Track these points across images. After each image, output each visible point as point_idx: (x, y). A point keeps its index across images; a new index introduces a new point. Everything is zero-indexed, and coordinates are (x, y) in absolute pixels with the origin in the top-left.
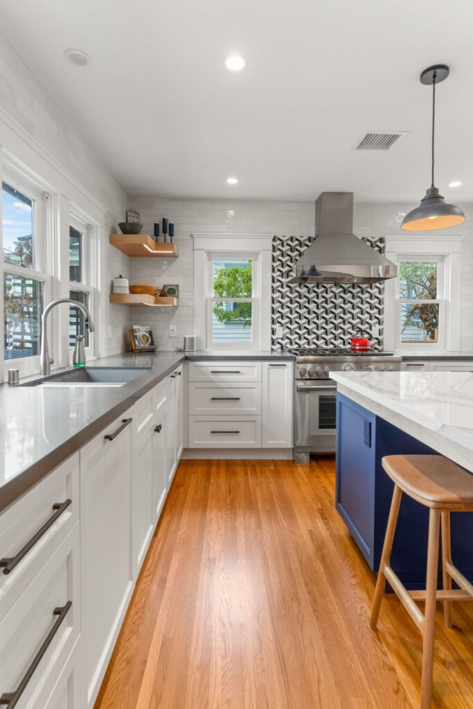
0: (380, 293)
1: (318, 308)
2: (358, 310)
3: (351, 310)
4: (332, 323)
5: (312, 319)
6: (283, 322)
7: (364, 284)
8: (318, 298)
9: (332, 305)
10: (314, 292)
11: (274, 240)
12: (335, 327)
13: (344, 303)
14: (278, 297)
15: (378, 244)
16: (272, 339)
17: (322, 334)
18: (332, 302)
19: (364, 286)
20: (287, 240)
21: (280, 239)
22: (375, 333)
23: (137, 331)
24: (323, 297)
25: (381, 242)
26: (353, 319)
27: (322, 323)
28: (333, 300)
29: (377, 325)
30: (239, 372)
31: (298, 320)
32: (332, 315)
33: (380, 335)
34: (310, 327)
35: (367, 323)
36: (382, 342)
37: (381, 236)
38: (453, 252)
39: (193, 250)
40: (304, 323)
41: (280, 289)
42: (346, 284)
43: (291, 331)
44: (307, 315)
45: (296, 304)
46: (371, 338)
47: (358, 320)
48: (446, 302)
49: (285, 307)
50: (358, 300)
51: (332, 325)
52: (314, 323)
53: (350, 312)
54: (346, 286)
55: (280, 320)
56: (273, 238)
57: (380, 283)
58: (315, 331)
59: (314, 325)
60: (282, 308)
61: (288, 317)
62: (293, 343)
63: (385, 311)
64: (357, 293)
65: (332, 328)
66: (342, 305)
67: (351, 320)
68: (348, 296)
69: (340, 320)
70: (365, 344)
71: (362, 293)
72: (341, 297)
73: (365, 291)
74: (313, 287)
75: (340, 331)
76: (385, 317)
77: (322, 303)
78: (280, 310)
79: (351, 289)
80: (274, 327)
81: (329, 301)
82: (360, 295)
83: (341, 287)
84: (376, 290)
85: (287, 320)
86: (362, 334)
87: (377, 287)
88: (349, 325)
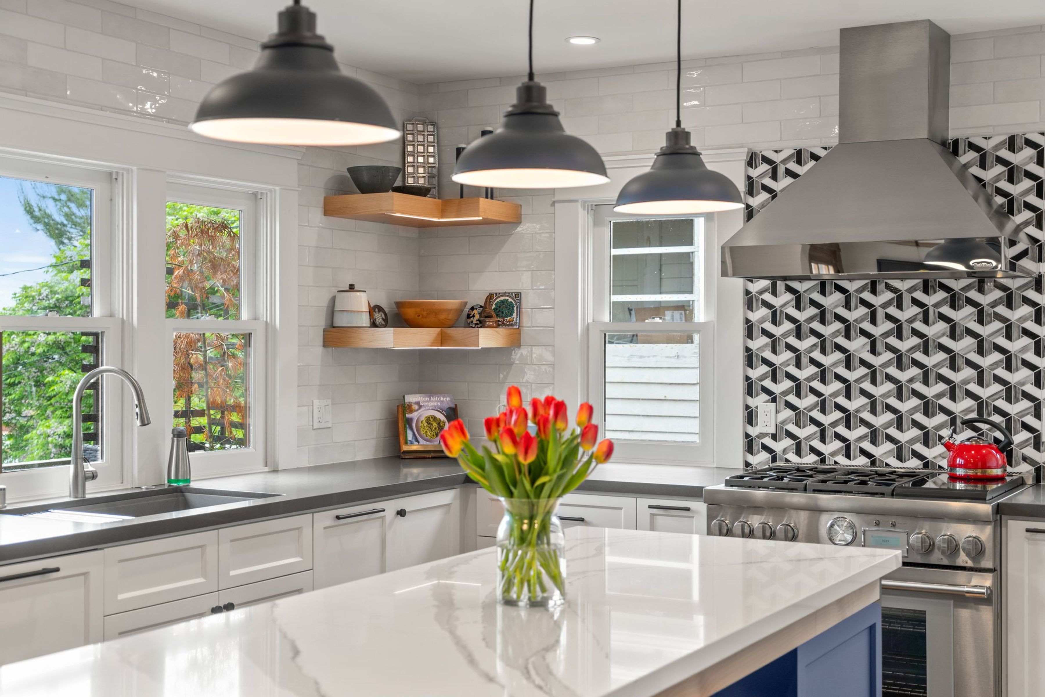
1: (873, 351)
2: (997, 356)
3: (975, 357)
4: (916, 394)
5: (857, 381)
6: (777, 389)
8: (873, 321)
9: (916, 341)
10: (864, 303)
11: (751, 162)
12: (926, 405)
13: (953, 336)
14: (762, 320)
16: (747, 436)
17: (888, 425)
18: (915, 332)
19: (1015, 283)
20: (784, 161)
21: (766, 160)
23: (415, 407)
24: (889, 317)
26: (980, 382)
27: (887, 395)
28: (919, 326)
30: (582, 520)
31: (816, 385)
32: (914, 371)
34: (852, 406)
35: (1027, 396)
39: (553, 204)
40: (836, 394)
41: (768, 297)
43: (798, 415)
44: (841, 371)
45: (813, 340)
47: (997, 388)
49: (781, 347)
50: (997, 325)
51: (915, 402)
52: (863, 392)
53: (970, 363)
54: (957, 285)
55: (768, 383)
56: (744, 157)
58: (867, 416)
59: (863, 400)
60: (774, 351)
61: (789, 376)
62: (805, 448)
64: (994, 304)
65: (914, 410)
66: (946, 341)
67: (973, 387)
68: (964, 315)
69: (942, 387)
71: (1010, 306)
72: (942, 317)
73: (1016, 299)
74: (862, 289)
75: (942, 418)
77: (886, 334)
78: (768, 355)
79: (973, 295)
80: (752, 402)
81: (906, 331)
82: (1002, 310)
83: (943, 287)
85: (787, 384)
88: (969, 403)
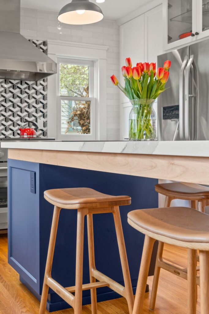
0: (44, 90)
2: (26, 104)
3: (20, 104)
4: (3, 115)
7: (30, 81)
9: (2, 98)
12: (6, 118)
13: (13, 97)
15: (42, 46)
18: (2, 96)
19: (30, 83)
22: (40, 124)
25: (44, 45)
26: (21, 112)
28: (3, 94)
29: (42, 118)
32: (2, 108)
33: (44, 127)
35: (34, 116)
36: (46, 133)
37: (45, 40)
38: (100, 59)
42: (15, 80)
46: (36, 129)
47: (26, 113)
48: (96, 100)
50: (26, 95)
51: (2, 117)
53: (18, 106)
54: (15, 82)
57: (44, 81)
63: (48, 105)
64: (25, 89)
65: (2, 120)
67: (19, 113)
68: (17, 91)
69: (10, 113)
70: (32, 133)
71: (29, 89)
72: (10, 92)
73: (31, 88)
75: (10, 122)
76: (48, 111)
79: (19, 85)
82: (27, 90)
83: (10, 82)
84: (41, 87)
86: (29, 125)
87: (41, 84)
88: (18, 118)
